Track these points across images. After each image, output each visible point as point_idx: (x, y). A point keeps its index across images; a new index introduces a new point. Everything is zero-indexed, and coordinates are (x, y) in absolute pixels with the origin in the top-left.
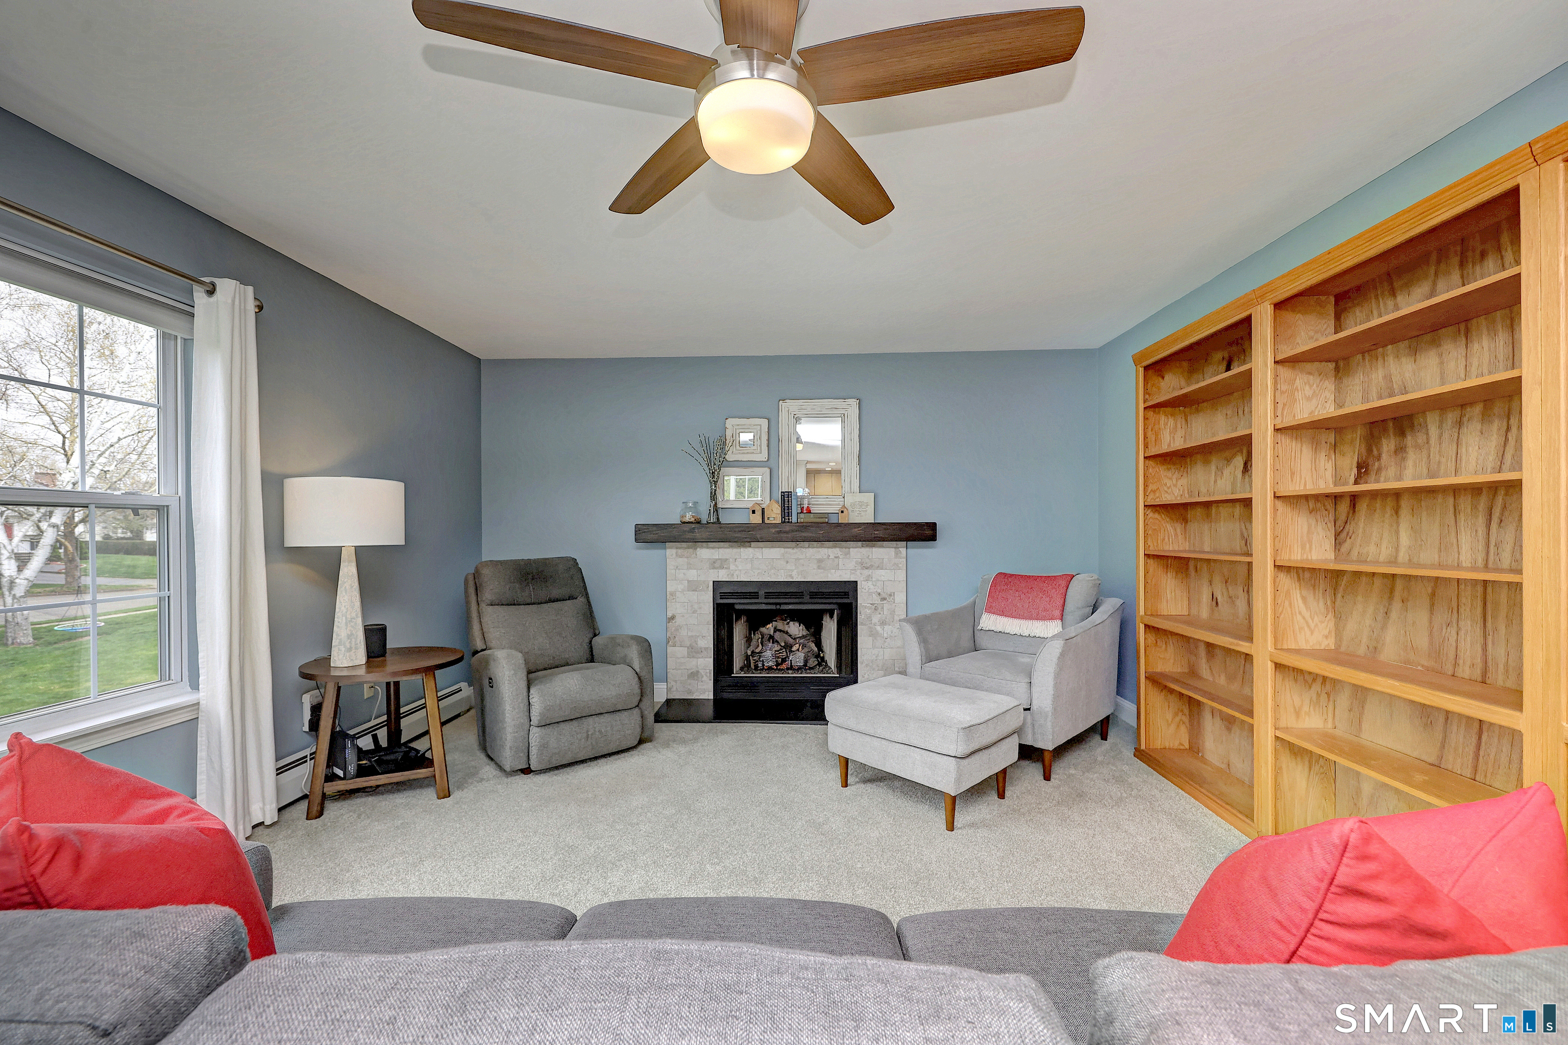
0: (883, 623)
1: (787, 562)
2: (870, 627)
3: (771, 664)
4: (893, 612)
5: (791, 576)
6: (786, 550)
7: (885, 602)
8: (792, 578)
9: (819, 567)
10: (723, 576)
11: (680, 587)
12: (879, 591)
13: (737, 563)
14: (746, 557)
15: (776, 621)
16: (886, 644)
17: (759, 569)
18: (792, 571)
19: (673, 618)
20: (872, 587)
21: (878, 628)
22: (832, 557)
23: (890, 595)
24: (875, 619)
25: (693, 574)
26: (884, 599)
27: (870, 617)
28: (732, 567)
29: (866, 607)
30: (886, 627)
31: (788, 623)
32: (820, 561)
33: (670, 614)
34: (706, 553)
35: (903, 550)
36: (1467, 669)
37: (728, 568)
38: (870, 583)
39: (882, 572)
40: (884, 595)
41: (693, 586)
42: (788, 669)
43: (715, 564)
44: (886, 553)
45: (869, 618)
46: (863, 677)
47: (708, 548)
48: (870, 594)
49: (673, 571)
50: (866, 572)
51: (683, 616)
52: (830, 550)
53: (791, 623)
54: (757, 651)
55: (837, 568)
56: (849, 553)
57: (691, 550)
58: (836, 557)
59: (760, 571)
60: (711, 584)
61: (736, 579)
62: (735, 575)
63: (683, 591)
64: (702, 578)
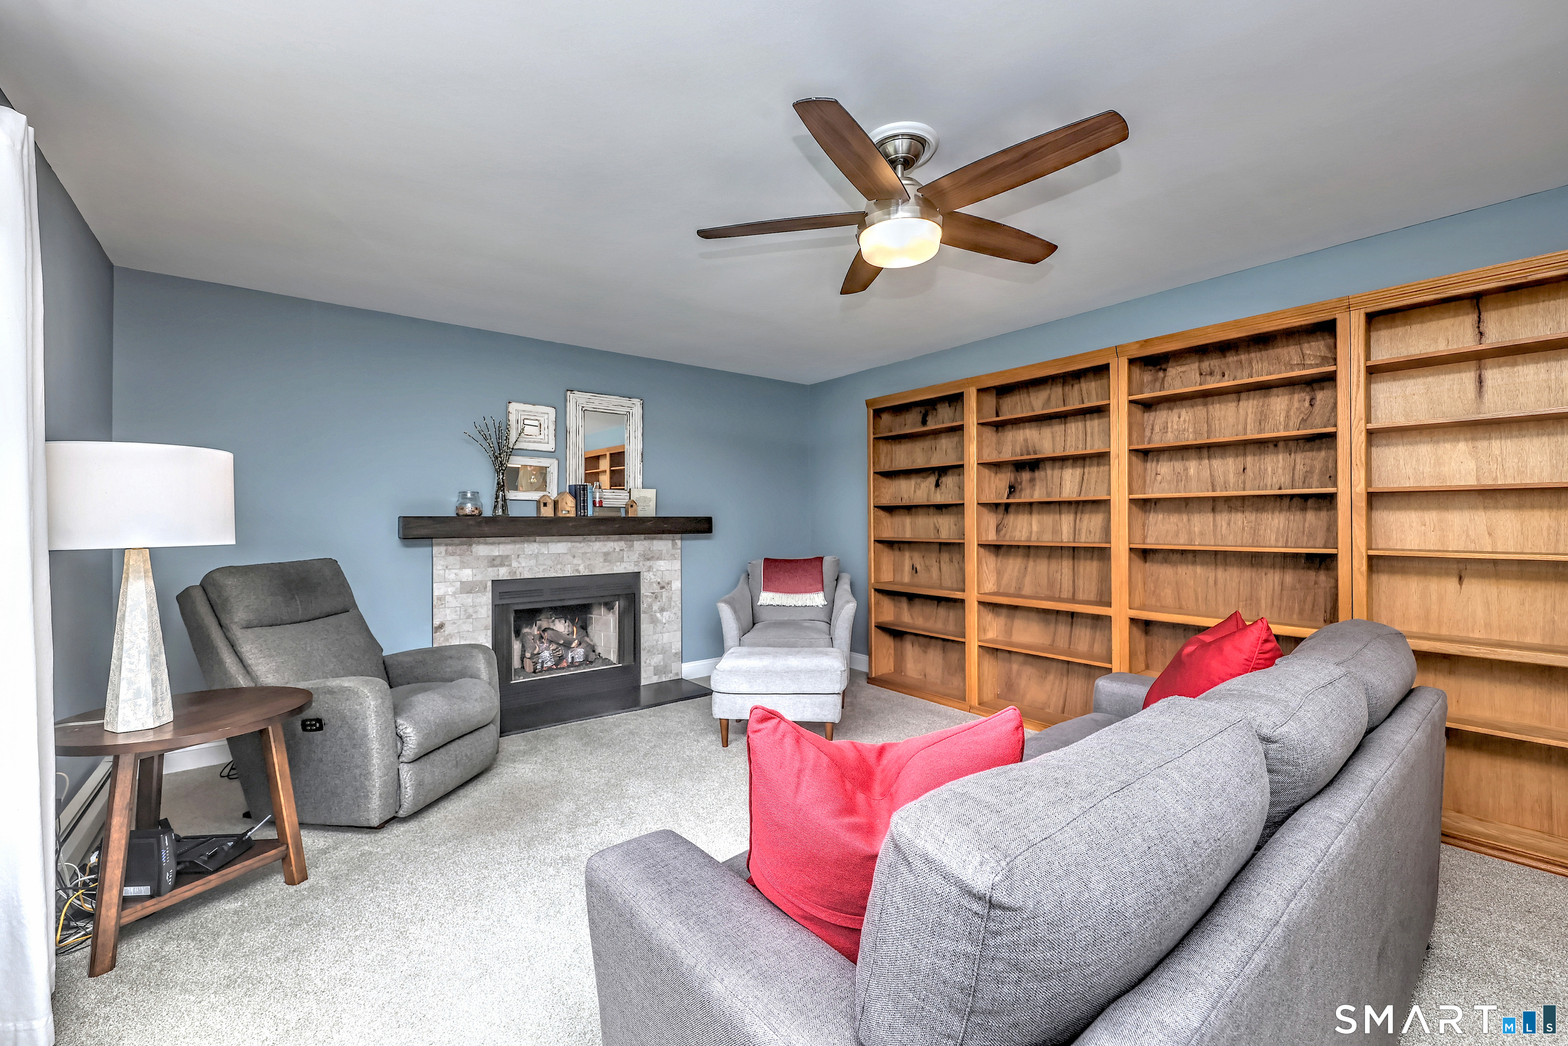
0: (662, 610)
1: (574, 557)
2: (651, 615)
3: (549, 664)
4: (670, 599)
5: (577, 570)
6: (573, 544)
7: (664, 590)
8: (579, 572)
9: (605, 561)
10: (503, 573)
11: (450, 590)
12: (659, 580)
13: (520, 559)
14: (530, 553)
15: (540, 620)
16: (665, 629)
17: (544, 565)
18: (579, 565)
19: (441, 626)
20: (653, 577)
21: (658, 615)
22: (617, 550)
23: (668, 584)
24: (655, 607)
25: (467, 574)
26: (662, 588)
27: (651, 605)
28: (515, 564)
29: (647, 596)
30: (665, 613)
31: (553, 621)
32: (606, 554)
33: (437, 622)
34: (483, 550)
35: (679, 542)
36: (1066, 593)
37: (510, 565)
38: (651, 573)
39: (662, 563)
40: (663, 584)
41: (468, 588)
42: (568, 666)
43: (493, 562)
44: (662, 545)
45: (650, 606)
46: (645, 663)
47: (486, 544)
48: (651, 583)
49: (442, 572)
50: (648, 563)
51: (454, 623)
52: (616, 543)
53: (556, 620)
54: (535, 652)
55: (622, 560)
56: (632, 546)
57: (465, 547)
58: (621, 550)
59: (545, 567)
60: (490, 584)
61: (518, 577)
62: (518, 573)
63: (454, 593)
64: (479, 578)
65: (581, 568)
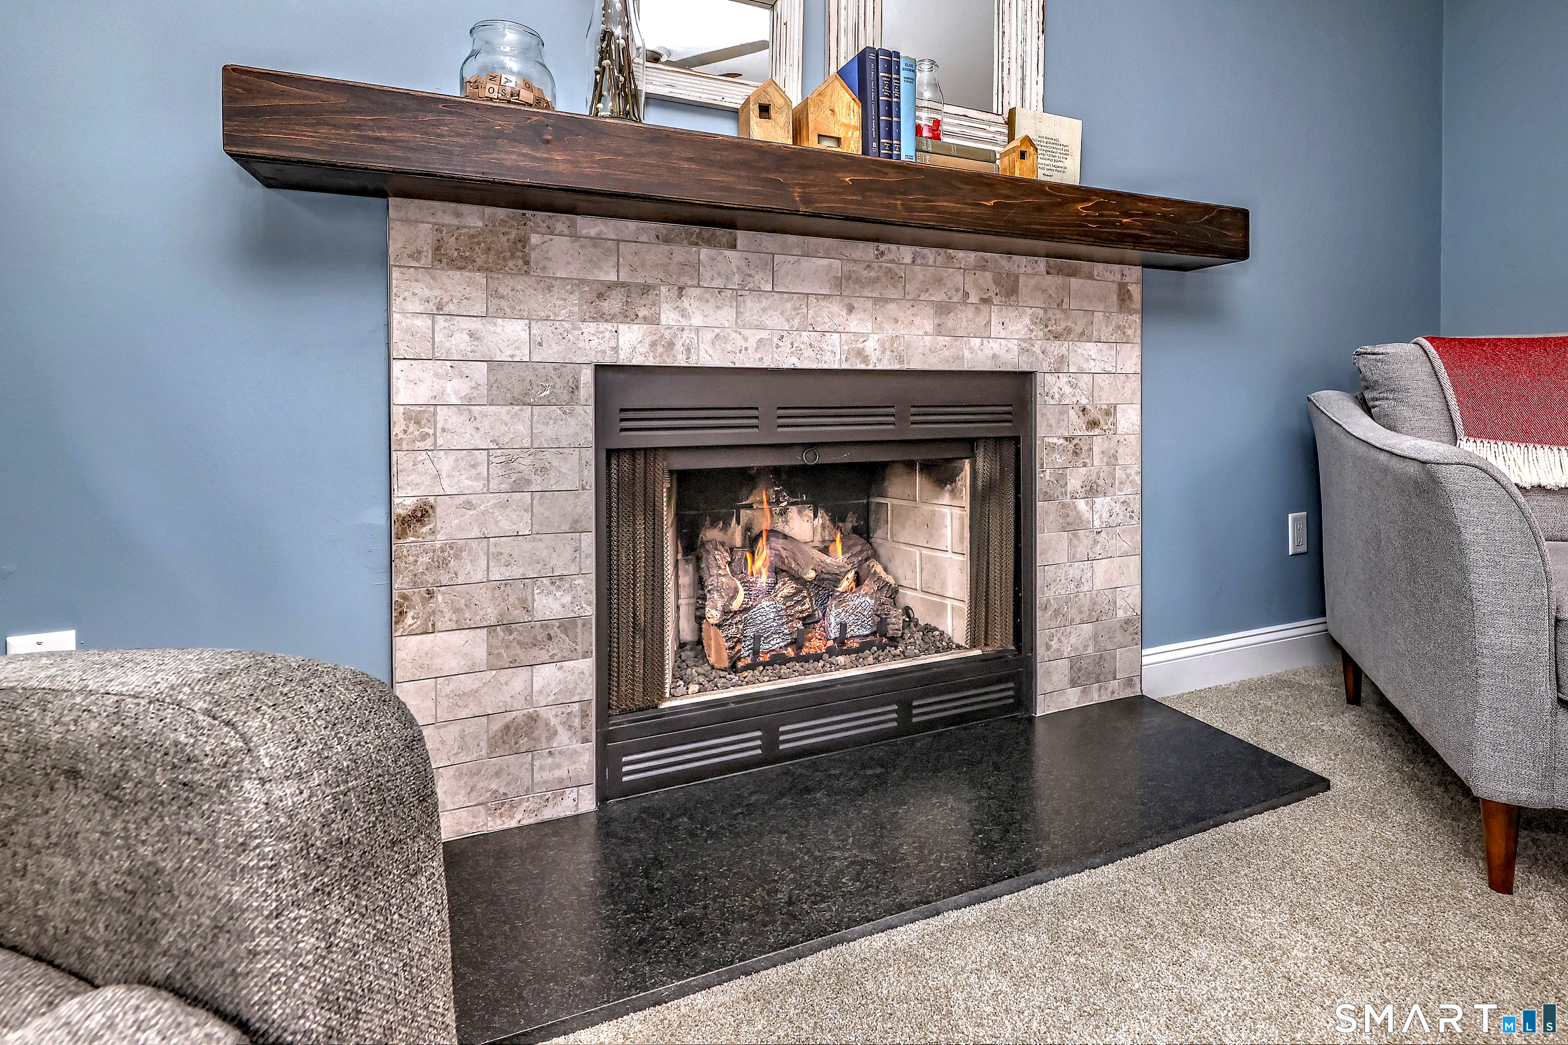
0: (1092, 491)
1: (850, 310)
2: (1064, 506)
3: (776, 643)
4: (1112, 459)
5: (861, 354)
6: (847, 267)
7: (1097, 431)
8: (866, 359)
9: (939, 330)
10: (631, 346)
11: (455, 389)
12: (1084, 401)
13: (685, 302)
14: (719, 284)
15: (750, 507)
16: (1098, 549)
17: (761, 327)
18: (865, 337)
19: (422, 512)
20: (1067, 390)
21: (1082, 505)
22: (973, 298)
23: (1108, 413)
24: (1075, 482)
25: (511, 339)
26: (1093, 424)
27: (1063, 476)
28: (669, 319)
29: (1053, 448)
30: (1099, 501)
31: (784, 512)
32: (942, 310)
33: (405, 502)
34: (565, 258)
35: (1136, 291)
37: (655, 321)
38: (1064, 379)
39: (1091, 349)
40: (1094, 414)
41: (514, 387)
42: (831, 652)
43: (599, 304)
45: (1061, 478)
46: (1048, 647)
47: (575, 237)
48: (1063, 408)
49: (419, 327)
50: (1057, 348)
51: (469, 505)
52: (969, 278)
53: (793, 510)
54: (736, 605)
55: (984, 333)
57: (504, 242)
58: (984, 300)
59: (764, 334)
60: (587, 376)
61: (681, 361)
62: (679, 347)
63: (466, 405)
64: (551, 353)
65: (871, 346)
